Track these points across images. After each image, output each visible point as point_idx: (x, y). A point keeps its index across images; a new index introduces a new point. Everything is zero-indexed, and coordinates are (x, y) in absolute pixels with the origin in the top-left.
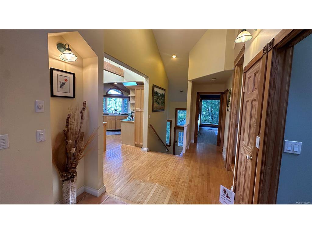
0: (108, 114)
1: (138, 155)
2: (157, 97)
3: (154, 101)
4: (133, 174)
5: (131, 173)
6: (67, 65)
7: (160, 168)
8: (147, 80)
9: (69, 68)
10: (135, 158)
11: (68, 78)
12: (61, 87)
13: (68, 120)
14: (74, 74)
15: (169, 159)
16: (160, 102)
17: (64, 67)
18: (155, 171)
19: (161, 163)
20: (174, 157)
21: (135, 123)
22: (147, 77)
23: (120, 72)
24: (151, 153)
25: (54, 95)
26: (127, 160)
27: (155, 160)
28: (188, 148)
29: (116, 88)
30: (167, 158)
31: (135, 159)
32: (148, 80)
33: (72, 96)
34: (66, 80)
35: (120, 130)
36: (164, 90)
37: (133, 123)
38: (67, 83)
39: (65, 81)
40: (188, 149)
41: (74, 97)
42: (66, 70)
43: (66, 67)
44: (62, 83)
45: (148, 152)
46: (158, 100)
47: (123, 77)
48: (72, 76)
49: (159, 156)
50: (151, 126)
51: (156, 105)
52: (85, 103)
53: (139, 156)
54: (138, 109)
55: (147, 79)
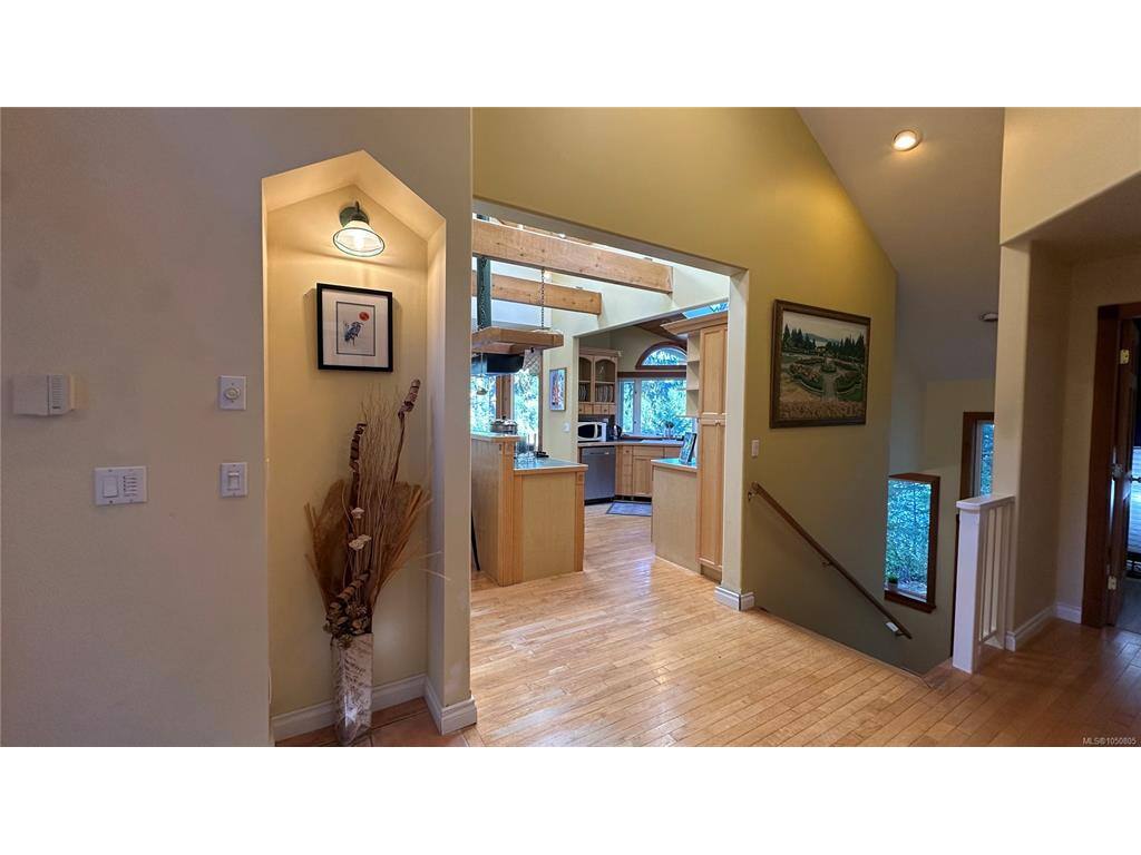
0: (641, 439)
1: (689, 617)
2: (808, 357)
3: (783, 375)
4: (615, 690)
5: (609, 683)
6: (372, 268)
7: (758, 708)
8: (737, 286)
9: (377, 279)
10: (667, 623)
11: (369, 311)
12: (347, 339)
13: (356, 441)
14: (389, 295)
15: (835, 678)
16: (829, 379)
17: (360, 277)
18: (718, 715)
19: (775, 686)
20: (877, 678)
21: (699, 475)
22: (736, 272)
23: (654, 278)
24: (751, 620)
25: (325, 363)
26: (632, 623)
27: (753, 659)
28: (1012, 647)
29: (670, 344)
30: (831, 670)
31: (663, 630)
32: (745, 285)
33: (386, 365)
34: (364, 316)
35: (648, 500)
36: (865, 321)
37: (692, 474)
38: (366, 325)
39: (360, 321)
40: (1006, 651)
41: (390, 369)
42: (367, 285)
43: (366, 277)
44: (351, 327)
45: (746, 611)
46: (816, 369)
47: (669, 293)
48: (385, 300)
49: (789, 643)
50: (759, 490)
51: (793, 395)
52: (416, 386)
53: (688, 621)
54: (711, 415)
55: (740, 280)
